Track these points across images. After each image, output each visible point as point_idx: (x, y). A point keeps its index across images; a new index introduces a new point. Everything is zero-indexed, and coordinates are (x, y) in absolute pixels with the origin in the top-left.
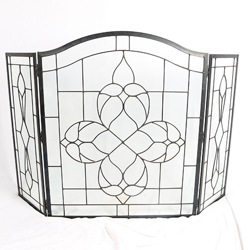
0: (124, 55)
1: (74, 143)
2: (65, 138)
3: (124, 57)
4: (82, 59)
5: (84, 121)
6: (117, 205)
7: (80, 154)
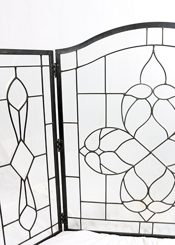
0: (153, 50)
1: (94, 152)
2: (85, 146)
3: (153, 52)
4: (105, 56)
5: (106, 128)
6: (140, 222)
7: (100, 164)
